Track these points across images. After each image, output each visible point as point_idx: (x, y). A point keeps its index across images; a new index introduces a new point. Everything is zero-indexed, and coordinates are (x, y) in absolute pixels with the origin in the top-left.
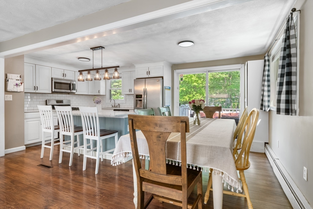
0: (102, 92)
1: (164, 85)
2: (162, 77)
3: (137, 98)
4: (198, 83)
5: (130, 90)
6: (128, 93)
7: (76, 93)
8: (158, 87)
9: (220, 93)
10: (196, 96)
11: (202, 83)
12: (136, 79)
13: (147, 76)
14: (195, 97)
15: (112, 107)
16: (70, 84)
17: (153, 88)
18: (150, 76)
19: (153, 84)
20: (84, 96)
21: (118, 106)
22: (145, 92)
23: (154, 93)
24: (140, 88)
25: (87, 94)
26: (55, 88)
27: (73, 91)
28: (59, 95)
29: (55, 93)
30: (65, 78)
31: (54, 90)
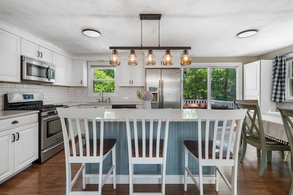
6: (128, 85)
7: (54, 84)
15: (99, 102)
16: (47, 68)
19: (172, 76)
21: (108, 101)
26: (28, 74)
27: (52, 81)
28: (26, 86)
29: (23, 81)
30: (41, 59)
31: (25, 77)
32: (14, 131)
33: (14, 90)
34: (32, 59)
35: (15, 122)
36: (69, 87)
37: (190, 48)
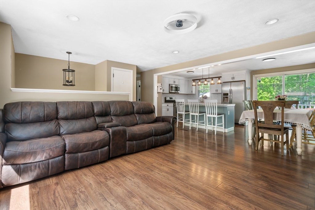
0: (194, 93)
1: (246, 86)
2: (245, 81)
3: (225, 96)
4: (265, 82)
5: (217, 90)
6: (215, 92)
8: (242, 88)
9: (292, 91)
10: (262, 94)
11: (270, 82)
12: (223, 82)
13: (232, 81)
14: (262, 96)
16: (177, 87)
17: (237, 89)
18: (234, 80)
19: (237, 86)
20: (182, 95)
22: (231, 91)
23: (238, 92)
24: (226, 89)
25: (185, 93)
26: (171, 90)
27: (179, 92)
28: (171, 94)
29: (170, 93)
30: (175, 84)
31: (170, 91)
32: (168, 108)
33: (167, 96)
34: (172, 85)
35: (168, 105)
36: (187, 94)
37: (221, 77)
